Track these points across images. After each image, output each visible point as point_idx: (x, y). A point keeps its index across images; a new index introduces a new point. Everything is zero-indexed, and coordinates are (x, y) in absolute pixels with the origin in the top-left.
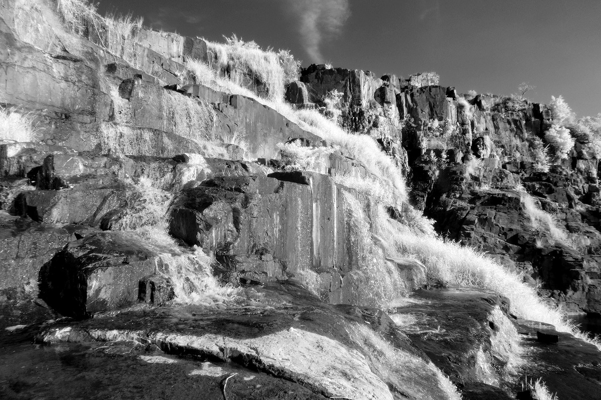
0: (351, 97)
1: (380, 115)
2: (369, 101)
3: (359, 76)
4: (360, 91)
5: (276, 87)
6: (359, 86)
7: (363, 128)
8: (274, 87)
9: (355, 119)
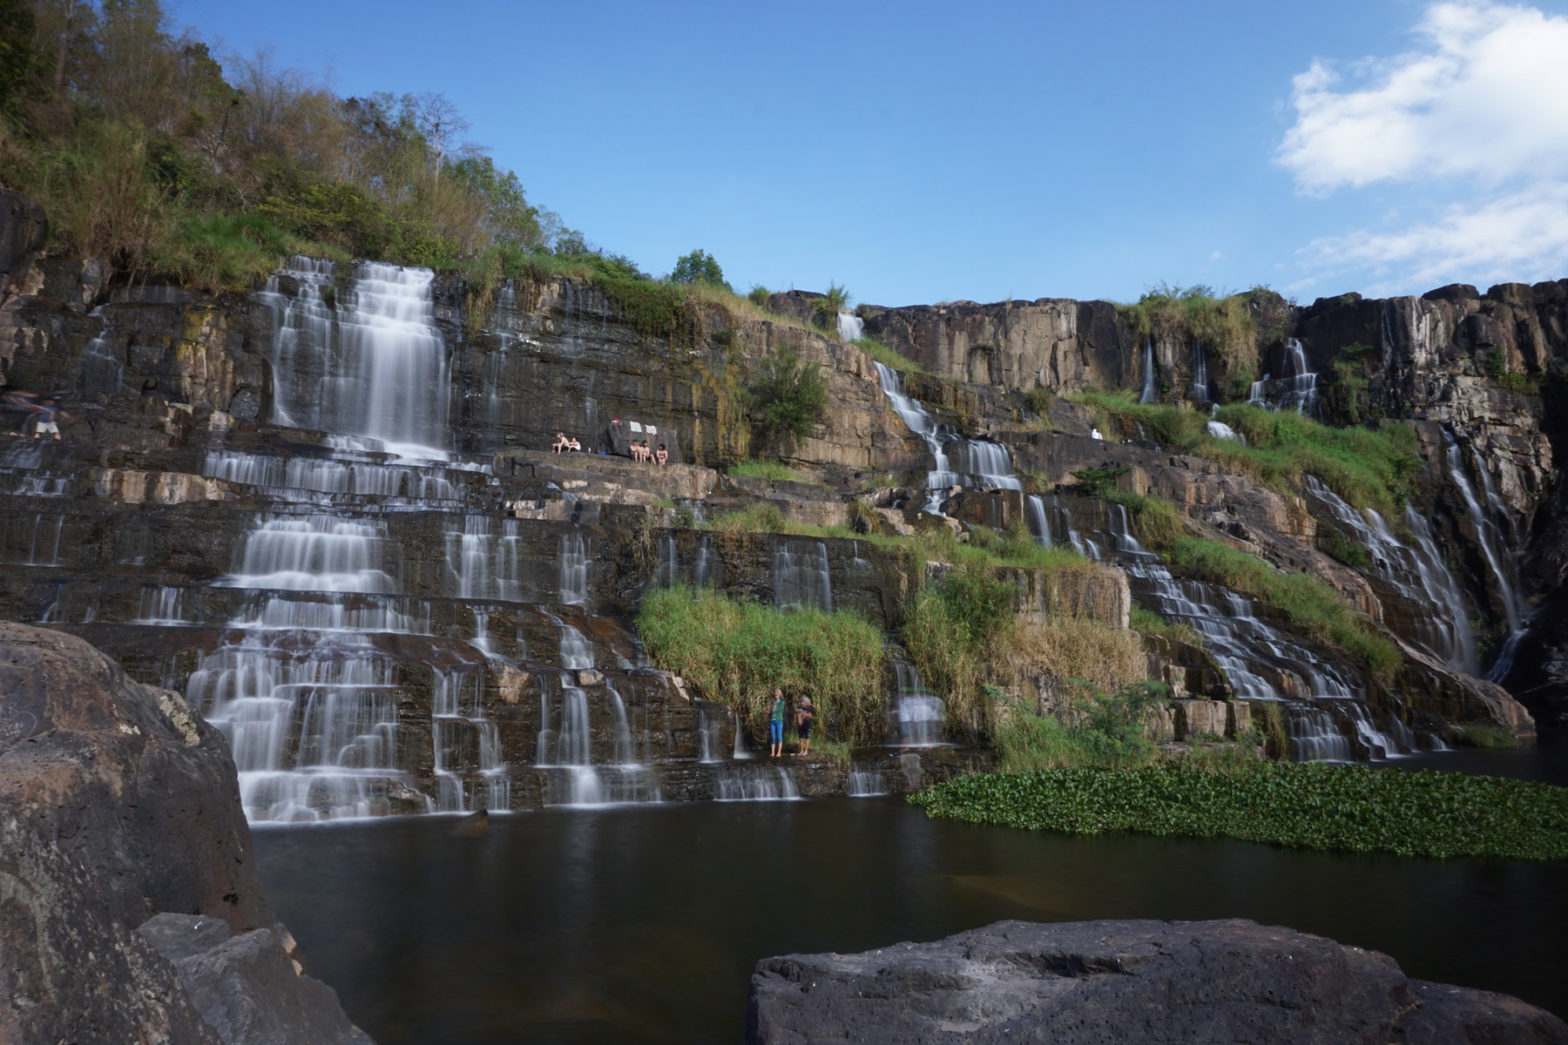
0: (1389, 350)
1: (1466, 374)
2: (1438, 350)
3: (1404, 308)
4: (1408, 337)
5: (1240, 355)
6: (1405, 328)
7: (1413, 406)
8: (1236, 357)
9: (1395, 392)
